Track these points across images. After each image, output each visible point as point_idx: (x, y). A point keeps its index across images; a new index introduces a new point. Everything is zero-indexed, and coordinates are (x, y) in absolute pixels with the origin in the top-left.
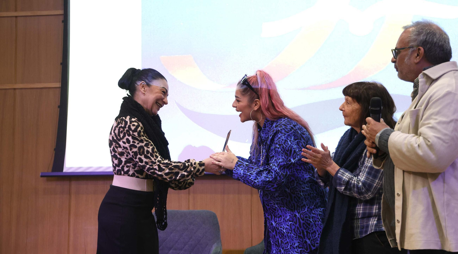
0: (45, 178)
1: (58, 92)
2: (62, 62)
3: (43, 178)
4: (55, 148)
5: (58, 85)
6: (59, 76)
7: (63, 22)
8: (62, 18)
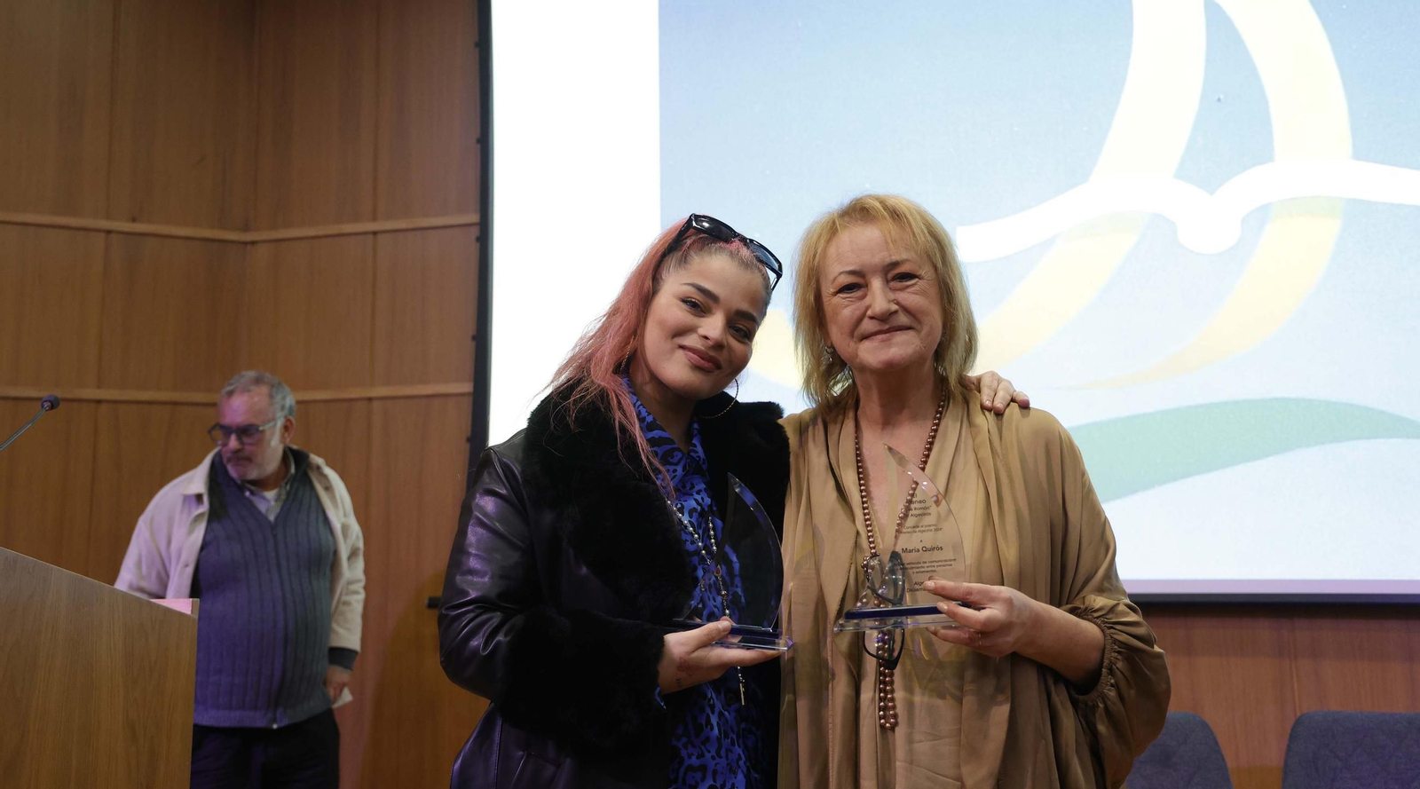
5: (467, 387)
6: (469, 367)
7: (478, 239)
8: (475, 232)
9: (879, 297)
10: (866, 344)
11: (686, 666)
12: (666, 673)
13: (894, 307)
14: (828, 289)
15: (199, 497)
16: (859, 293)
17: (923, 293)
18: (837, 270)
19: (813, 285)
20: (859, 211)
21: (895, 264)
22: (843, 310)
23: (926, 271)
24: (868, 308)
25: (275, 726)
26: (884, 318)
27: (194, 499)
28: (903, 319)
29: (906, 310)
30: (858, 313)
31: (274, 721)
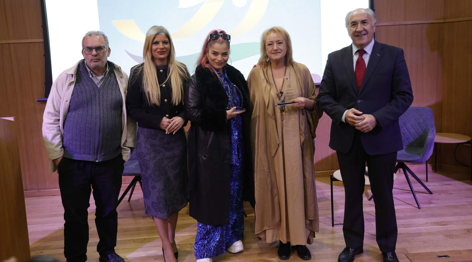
0: (40, 102)
1: (42, 45)
2: (42, 25)
3: (39, 102)
4: (45, 82)
5: (42, 40)
6: (41, 34)
9: (275, 47)
10: (273, 55)
11: (230, 116)
12: (228, 117)
13: (278, 49)
14: (266, 44)
15: (72, 75)
16: (272, 45)
17: (283, 46)
18: (268, 41)
19: (264, 43)
20: (273, 30)
21: (279, 41)
22: (269, 48)
23: (284, 42)
24: (273, 48)
25: (97, 161)
26: (276, 50)
27: (71, 75)
28: (279, 51)
29: (280, 49)
30: (271, 49)
31: (97, 159)
